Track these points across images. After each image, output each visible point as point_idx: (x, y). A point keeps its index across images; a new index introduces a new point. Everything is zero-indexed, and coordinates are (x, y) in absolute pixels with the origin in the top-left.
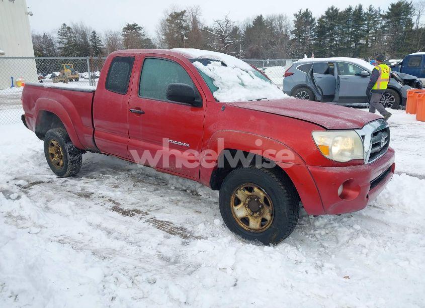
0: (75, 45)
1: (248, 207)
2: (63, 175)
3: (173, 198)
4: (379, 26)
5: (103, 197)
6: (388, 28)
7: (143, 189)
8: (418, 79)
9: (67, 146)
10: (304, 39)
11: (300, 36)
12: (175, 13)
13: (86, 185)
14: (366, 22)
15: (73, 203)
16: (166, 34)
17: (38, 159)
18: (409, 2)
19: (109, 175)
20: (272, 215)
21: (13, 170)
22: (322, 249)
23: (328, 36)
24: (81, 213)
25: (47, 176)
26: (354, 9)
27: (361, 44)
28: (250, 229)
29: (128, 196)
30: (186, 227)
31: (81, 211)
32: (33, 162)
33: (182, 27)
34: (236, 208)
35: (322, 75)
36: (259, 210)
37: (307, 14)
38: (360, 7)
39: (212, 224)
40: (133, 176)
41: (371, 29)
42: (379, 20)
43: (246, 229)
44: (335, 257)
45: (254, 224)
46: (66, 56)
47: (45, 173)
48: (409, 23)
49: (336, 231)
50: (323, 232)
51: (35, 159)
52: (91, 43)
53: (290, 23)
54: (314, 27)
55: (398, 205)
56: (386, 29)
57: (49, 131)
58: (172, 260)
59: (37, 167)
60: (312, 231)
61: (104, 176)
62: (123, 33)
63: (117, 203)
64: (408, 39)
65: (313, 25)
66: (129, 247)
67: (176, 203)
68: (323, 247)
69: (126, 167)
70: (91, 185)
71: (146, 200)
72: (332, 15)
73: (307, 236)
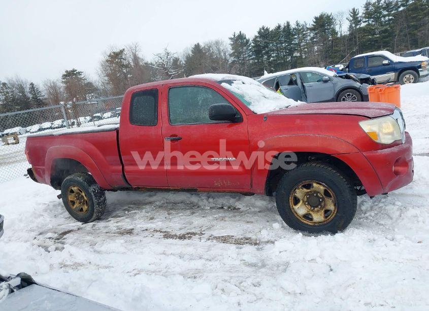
0: (13, 100)
1: (308, 204)
2: (88, 220)
3: (215, 216)
4: (309, 38)
5: (146, 230)
6: (316, 39)
7: (180, 215)
8: (372, 77)
9: (91, 189)
10: (243, 60)
11: (239, 58)
12: (114, 53)
13: (119, 224)
14: (296, 37)
15: (122, 241)
16: (108, 75)
17: (51, 211)
18: (329, 14)
19: (136, 211)
20: (335, 205)
21: (31, 226)
22: (381, 227)
23: (265, 54)
24: (135, 248)
25: (71, 224)
26: (282, 27)
27: (296, 57)
28: (315, 223)
29: (171, 223)
30: (249, 237)
31: (134, 246)
32: (48, 215)
33: (123, 66)
34: (296, 207)
35: (287, 87)
36: (320, 203)
37: (241, 37)
38: (288, 23)
39: (272, 228)
40: (160, 207)
41: (302, 42)
42: (307, 33)
43: (311, 224)
44: (398, 230)
45: (318, 217)
46: (5, 113)
47: (67, 222)
48: (334, 32)
49: (385, 210)
50: (373, 214)
51: (48, 211)
52: (30, 96)
53: (227, 47)
54: (250, 48)
55: (419, 179)
56: (315, 40)
57: (67, 178)
58: (260, 264)
59: (54, 220)
60: (363, 215)
61: (130, 212)
62: (64, 80)
63: (165, 232)
64: (337, 47)
65: (249, 46)
66: (210, 263)
67: (223, 219)
68: (381, 225)
69: (146, 201)
70: (124, 223)
71: (191, 223)
72: (264, 34)
73: (362, 220)
